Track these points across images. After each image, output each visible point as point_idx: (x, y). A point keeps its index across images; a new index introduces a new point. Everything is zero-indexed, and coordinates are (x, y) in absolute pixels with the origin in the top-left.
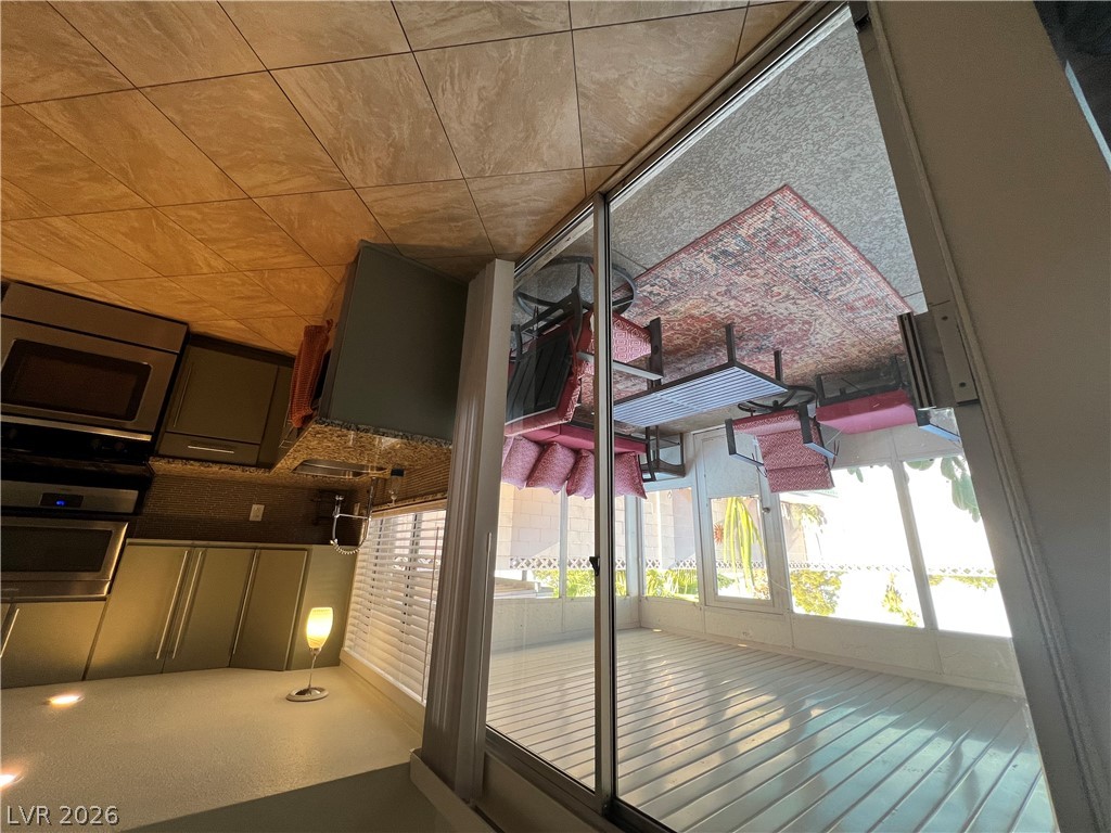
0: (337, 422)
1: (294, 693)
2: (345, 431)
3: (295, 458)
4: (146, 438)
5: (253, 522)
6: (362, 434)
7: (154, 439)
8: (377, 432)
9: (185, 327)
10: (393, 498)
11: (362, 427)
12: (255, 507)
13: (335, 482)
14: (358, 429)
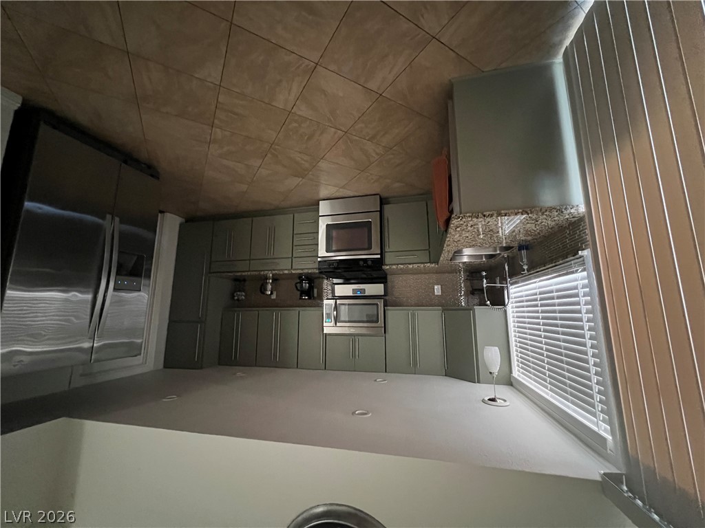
0: (468, 215)
1: (486, 399)
2: (475, 220)
3: (449, 251)
4: (379, 256)
5: (437, 296)
6: (488, 219)
7: (381, 256)
8: (500, 215)
9: (378, 196)
10: (525, 267)
11: (487, 213)
12: (436, 287)
13: (478, 264)
14: (484, 216)
